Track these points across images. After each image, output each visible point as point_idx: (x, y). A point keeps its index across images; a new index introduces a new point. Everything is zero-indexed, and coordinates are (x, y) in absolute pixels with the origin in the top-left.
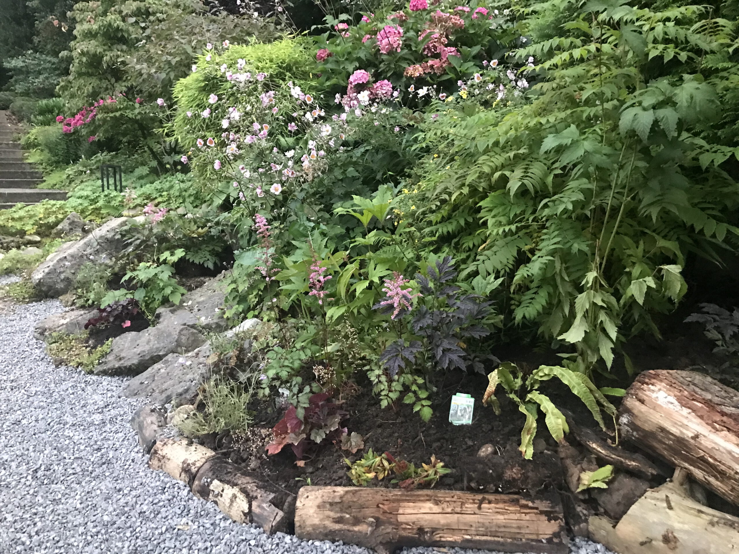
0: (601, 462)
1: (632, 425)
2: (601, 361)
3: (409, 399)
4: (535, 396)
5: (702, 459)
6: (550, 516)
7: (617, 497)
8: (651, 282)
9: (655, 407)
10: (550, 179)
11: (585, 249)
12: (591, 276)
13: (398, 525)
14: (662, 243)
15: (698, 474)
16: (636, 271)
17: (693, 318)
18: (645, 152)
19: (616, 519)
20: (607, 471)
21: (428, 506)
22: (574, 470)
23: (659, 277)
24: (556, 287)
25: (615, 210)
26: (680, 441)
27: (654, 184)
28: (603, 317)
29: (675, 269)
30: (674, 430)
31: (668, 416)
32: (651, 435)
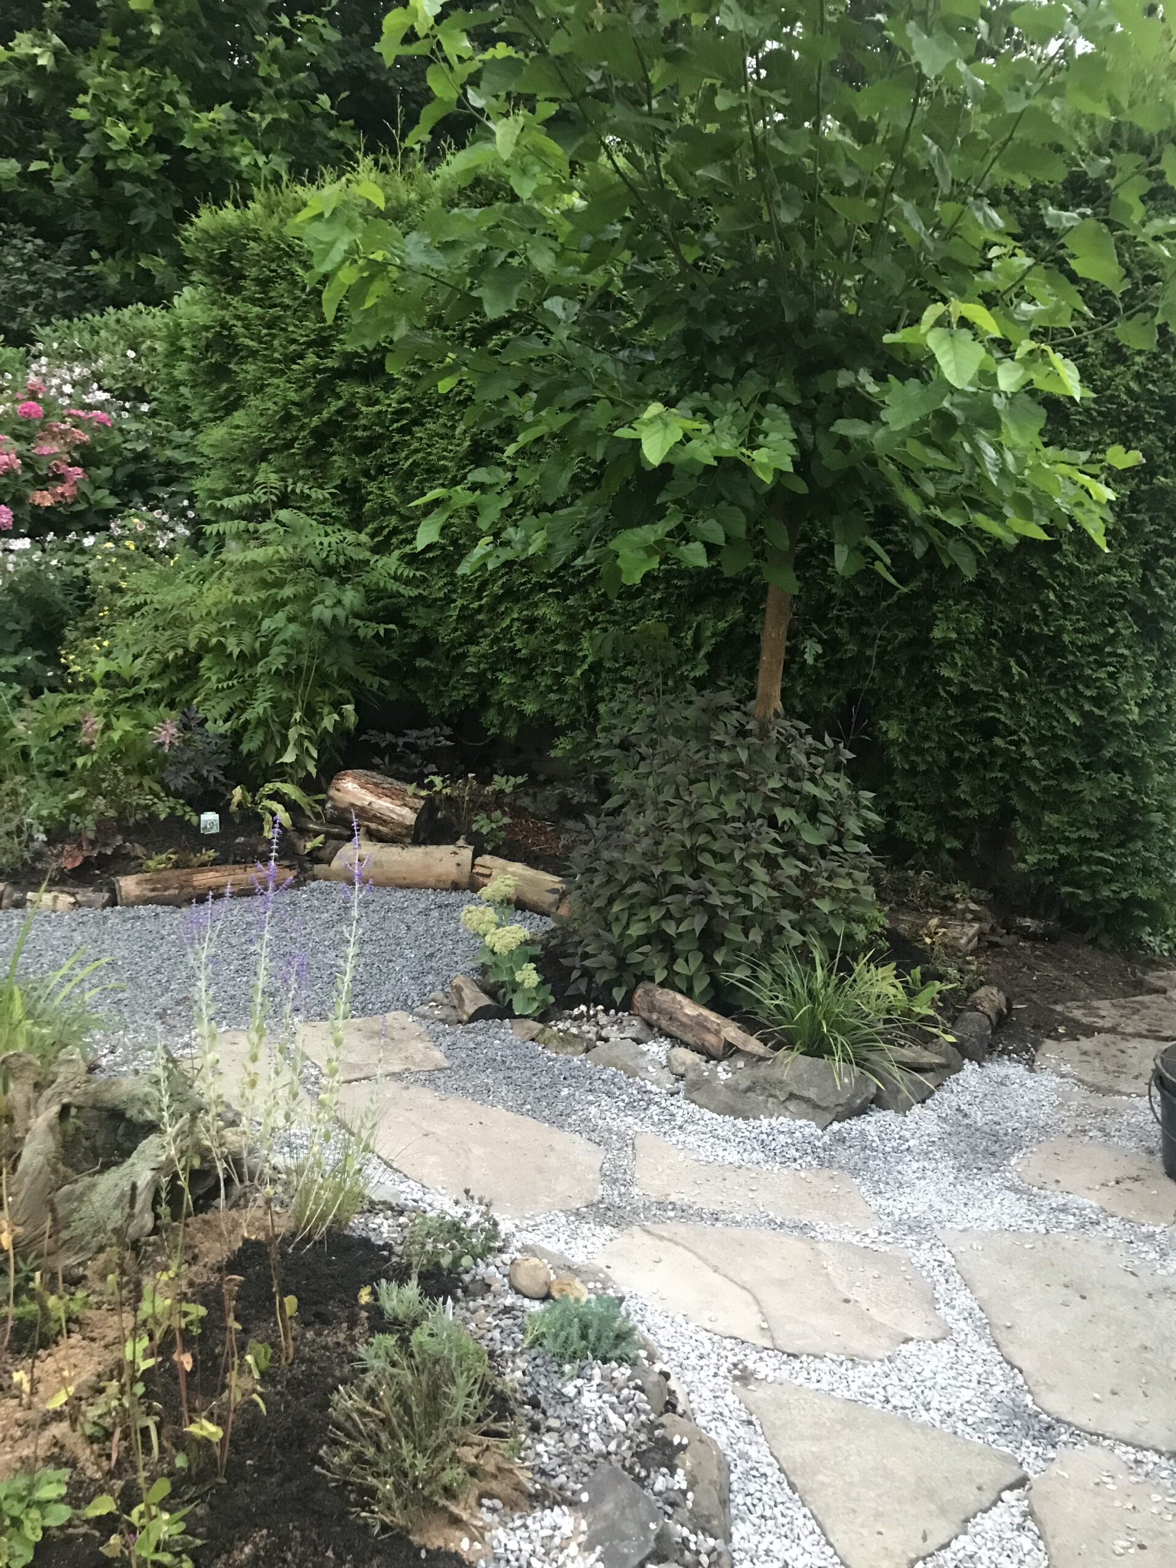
0: (317, 834)
1: (334, 808)
2: (309, 774)
3: (179, 813)
4: (268, 803)
5: (375, 816)
6: (290, 867)
7: (328, 850)
8: (336, 717)
9: (347, 792)
10: (257, 645)
11: (291, 696)
12: (297, 715)
13: (194, 888)
14: (340, 691)
15: (373, 826)
16: (326, 710)
17: (364, 737)
18: (326, 630)
19: (329, 863)
20: (321, 838)
21: (212, 874)
22: (301, 843)
23: (341, 714)
24: (268, 726)
25: (309, 669)
26: (362, 809)
27: (333, 652)
28: (307, 743)
29: (350, 707)
30: (359, 803)
31: (355, 795)
32: (346, 810)
